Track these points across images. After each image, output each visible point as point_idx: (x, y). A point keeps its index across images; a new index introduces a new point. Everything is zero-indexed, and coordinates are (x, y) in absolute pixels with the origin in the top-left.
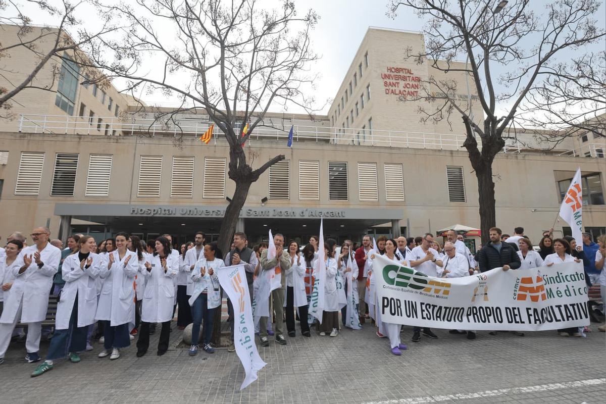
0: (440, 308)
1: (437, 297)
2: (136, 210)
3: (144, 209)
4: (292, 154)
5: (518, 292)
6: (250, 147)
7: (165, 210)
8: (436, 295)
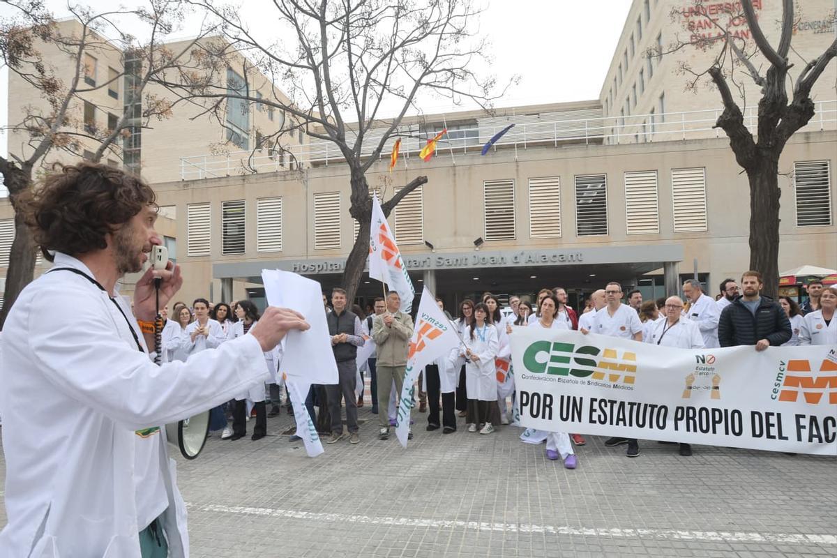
0: (622, 404)
1: (615, 386)
2: (298, 267)
3: (307, 266)
4: (517, 170)
5: (782, 388)
6: (454, 166)
7: (331, 265)
8: (612, 384)
